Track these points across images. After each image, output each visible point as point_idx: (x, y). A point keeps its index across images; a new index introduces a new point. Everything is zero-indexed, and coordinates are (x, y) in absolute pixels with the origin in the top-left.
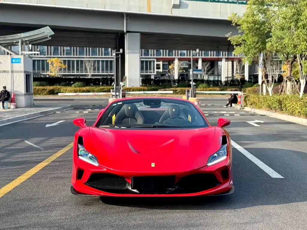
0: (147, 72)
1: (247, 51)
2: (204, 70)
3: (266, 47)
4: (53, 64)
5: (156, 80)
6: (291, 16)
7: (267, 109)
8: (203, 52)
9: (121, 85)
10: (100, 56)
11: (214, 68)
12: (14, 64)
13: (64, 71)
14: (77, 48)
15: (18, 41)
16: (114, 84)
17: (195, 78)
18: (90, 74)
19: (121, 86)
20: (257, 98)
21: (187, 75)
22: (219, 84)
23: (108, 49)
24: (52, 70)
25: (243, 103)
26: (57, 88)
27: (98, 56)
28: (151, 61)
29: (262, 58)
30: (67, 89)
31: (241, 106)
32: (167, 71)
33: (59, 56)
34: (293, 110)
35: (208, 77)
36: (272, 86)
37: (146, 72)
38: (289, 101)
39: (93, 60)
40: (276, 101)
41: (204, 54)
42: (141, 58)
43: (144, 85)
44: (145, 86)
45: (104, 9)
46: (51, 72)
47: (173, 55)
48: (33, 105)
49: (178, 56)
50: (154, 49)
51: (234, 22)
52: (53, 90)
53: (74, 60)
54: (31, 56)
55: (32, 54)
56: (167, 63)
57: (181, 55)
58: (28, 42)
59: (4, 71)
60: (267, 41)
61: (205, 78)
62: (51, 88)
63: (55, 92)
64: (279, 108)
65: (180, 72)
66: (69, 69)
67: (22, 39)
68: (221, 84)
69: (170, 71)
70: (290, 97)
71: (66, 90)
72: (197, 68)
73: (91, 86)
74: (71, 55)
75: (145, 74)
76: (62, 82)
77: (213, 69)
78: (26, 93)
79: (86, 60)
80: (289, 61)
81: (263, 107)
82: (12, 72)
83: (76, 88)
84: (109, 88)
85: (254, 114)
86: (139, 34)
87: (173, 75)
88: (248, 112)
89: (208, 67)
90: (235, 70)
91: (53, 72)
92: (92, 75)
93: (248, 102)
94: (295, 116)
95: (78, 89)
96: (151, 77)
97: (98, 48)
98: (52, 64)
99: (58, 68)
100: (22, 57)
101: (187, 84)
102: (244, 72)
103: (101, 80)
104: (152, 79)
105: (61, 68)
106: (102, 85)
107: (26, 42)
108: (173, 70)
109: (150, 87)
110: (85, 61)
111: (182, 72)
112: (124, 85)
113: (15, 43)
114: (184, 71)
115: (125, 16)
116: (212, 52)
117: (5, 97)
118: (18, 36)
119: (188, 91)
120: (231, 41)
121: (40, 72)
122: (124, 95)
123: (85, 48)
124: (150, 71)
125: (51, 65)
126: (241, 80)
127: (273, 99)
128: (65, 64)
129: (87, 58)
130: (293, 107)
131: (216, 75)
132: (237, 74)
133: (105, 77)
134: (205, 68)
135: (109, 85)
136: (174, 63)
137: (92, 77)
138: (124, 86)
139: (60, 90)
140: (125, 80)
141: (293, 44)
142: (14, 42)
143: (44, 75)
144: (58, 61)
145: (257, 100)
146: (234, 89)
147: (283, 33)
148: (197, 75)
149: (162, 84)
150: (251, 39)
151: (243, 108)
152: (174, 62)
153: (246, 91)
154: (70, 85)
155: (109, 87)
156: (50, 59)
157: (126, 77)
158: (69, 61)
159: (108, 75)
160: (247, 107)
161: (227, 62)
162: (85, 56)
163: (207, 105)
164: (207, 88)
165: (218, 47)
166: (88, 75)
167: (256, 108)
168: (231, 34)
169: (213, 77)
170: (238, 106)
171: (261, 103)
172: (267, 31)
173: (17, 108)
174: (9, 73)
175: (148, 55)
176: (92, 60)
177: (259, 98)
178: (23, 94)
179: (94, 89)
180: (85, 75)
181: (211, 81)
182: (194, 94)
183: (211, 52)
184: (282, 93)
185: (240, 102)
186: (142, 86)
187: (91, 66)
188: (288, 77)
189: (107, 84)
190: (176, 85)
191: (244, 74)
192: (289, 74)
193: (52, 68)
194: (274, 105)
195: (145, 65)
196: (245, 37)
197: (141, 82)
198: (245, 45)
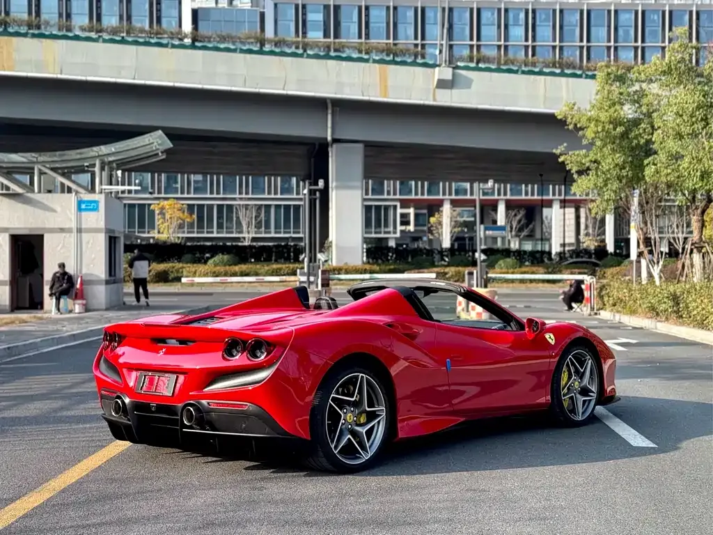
0: (380, 233)
1: (602, 185)
2: (511, 228)
3: (644, 176)
4: (164, 214)
5: (400, 250)
6: (693, 109)
7: (649, 315)
8: (508, 186)
9: (319, 260)
10: (273, 196)
11: (533, 223)
12: (83, 213)
13: (189, 230)
14: (220, 178)
15: (93, 163)
16: (305, 257)
17: (490, 245)
18: (247, 235)
19: (321, 262)
20: (625, 291)
21: (472, 239)
22: (546, 260)
23: (290, 179)
24: (162, 227)
25: (596, 303)
26: (174, 267)
27: (266, 196)
28: (390, 206)
29: (636, 200)
30: (196, 270)
31: (591, 308)
32: (425, 228)
33: (179, 195)
34: (703, 315)
35: (520, 244)
36: (661, 263)
37: (376, 233)
38: (693, 297)
39: (255, 205)
40: (667, 297)
41: (511, 190)
42: (365, 200)
43: (371, 261)
44: (373, 264)
45: (284, 89)
46: (159, 232)
47: (438, 194)
48: (123, 306)
49: (450, 194)
50: (395, 179)
51: (571, 123)
52: (165, 271)
53: (213, 205)
54: (120, 195)
55: (123, 192)
56: (425, 211)
57: (457, 193)
58: (114, 165)
59: (62, 230)
60: (646, 162)
61: (512, 246)
62: (162, 267)
63: (170, 278)
64: (675, 312)
65: (455, 232)
66: (200, 226)
67: (102, 158)
68: (550, 259)
69: (432, 229)
70: (698, 288)
71: (195, 273)
72: (495, 222)
73: (251, 262)
74: (206, 193)
75: (374, 235)
76: (184, 254)
77: (531, 226)
78: (108, 278)
79: (239, 205)
80: (697, 208)
81: (640, 310)
82: (80, 231)
83: (218, 268)
84: (291, 268)
85: (620, 325)
86: (361, 146)
87: (439, 238)
88: (606, 321)
89: (520, 221)
90: (582, 226)
91: (162, 233)
92: (254, 239)
93: (606, 299)
94: (709, 329)
95: (221, 269)
96: (387, 243)
97: (266, 178)
98: (162, 213)
99: (175, 223)
100: (101, 198)
101: (470, 258)
102: (604, 233)
103: (274, 250)
104: (392, 248)
105: (182, 222)
106: (276, 261)
107: (111, 166)
108: (439, 227)
109: (386, 265)
110: (238, 207)
111: (459, 232)
112: (327, 259)
113: (87, 166)
114: (466, 230)
115: (330, 106)
116: (530, 186)
117: (62, 285)
118: (93, 151)
119: (471, 274)
120: (566, 163)
121: (135, 232)
122: (326, 282)
123: (238, 177)
124: (386, 230)
125: (160, 217)
126: (595, 250)
127: (660, 293)
128: (191, 213)
129: (241, 199)
130: (703, 309)
131: (537, 240)
132: (587, 238)
133: (283, 244)
134: (513, 223)
135: (292, 261)
136: (442, 211)
137: (254, 244)
138: (326, 261)
139: (182, 272)
140: (328, 247)
141: (699, 171)
142: (86, 164)
143: (142, 239)
144: (176, 206)
145: (627, 294)
146: (577, 271)
147: (682, 145)
148: (495, 239)
149: (412, 259)
150: (611, 159)
151: (596, 314)
152: (441, 209)
153: (605, 275)
154: (203, 261)
155: (291, 266)
156: (158, 202)
157: (331, 242)
158: (201, 207)
159: (291, 237)
160: (605, 310)
161: (562, 210)
162: (237, 196)
163: (515, 307)
164: (516, 268)
165: (541, 175)
166: (244, 238)
167: (624, 314)
168: (565, 147)
169: (531, 242)
170: (585, 309)
171: (634, 301)
172: (644, 141)
173: (87, 310)
174: (73, 235)
175: (382, 193)
176: (253, 205)
177: (630, 290)
178: (102, 280)
179: (258, 271)
180: (238, 239)
181: (525, 252)
182: (483, 280)
183: (526, 186)
184: (681, 279)
185: (589, 300)
186: (369, 263)
187: (252, 218)
188: (696, 243)
189: (287, 259)
190: (445, 261)
191: (603, 237)
192: (697, 237)
193: (162, 223)
194: (664, 305)
195: (374, 216)
196: (596, 154)
197: (365, 254)
198: (597, 172)
